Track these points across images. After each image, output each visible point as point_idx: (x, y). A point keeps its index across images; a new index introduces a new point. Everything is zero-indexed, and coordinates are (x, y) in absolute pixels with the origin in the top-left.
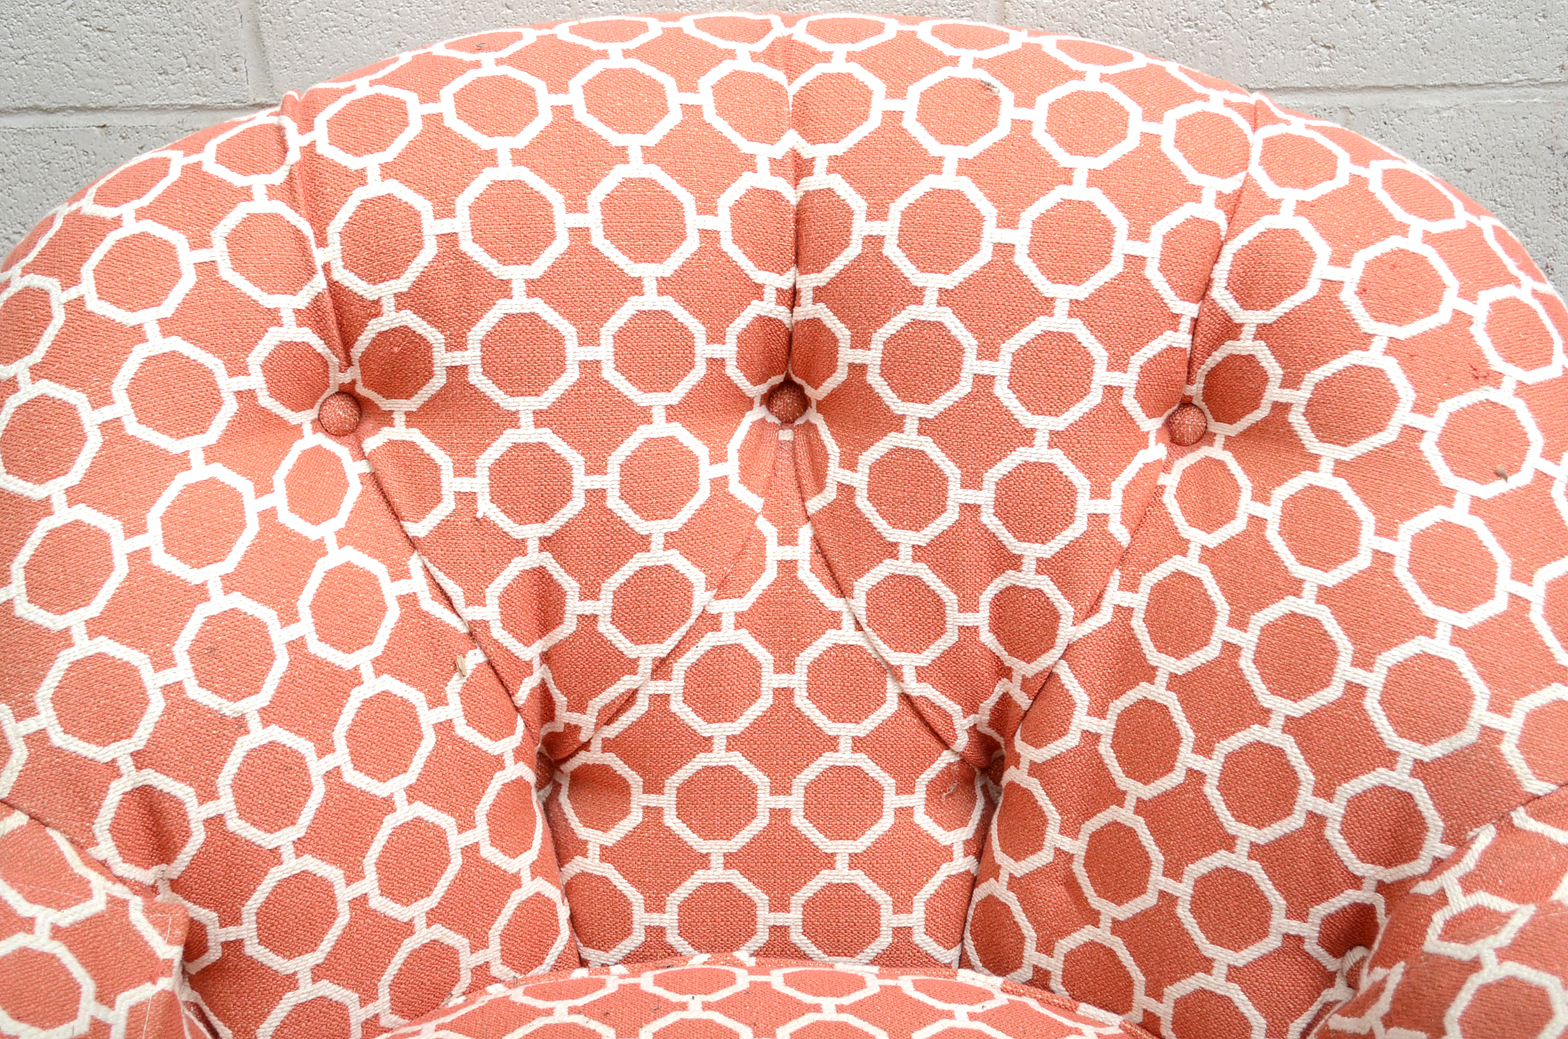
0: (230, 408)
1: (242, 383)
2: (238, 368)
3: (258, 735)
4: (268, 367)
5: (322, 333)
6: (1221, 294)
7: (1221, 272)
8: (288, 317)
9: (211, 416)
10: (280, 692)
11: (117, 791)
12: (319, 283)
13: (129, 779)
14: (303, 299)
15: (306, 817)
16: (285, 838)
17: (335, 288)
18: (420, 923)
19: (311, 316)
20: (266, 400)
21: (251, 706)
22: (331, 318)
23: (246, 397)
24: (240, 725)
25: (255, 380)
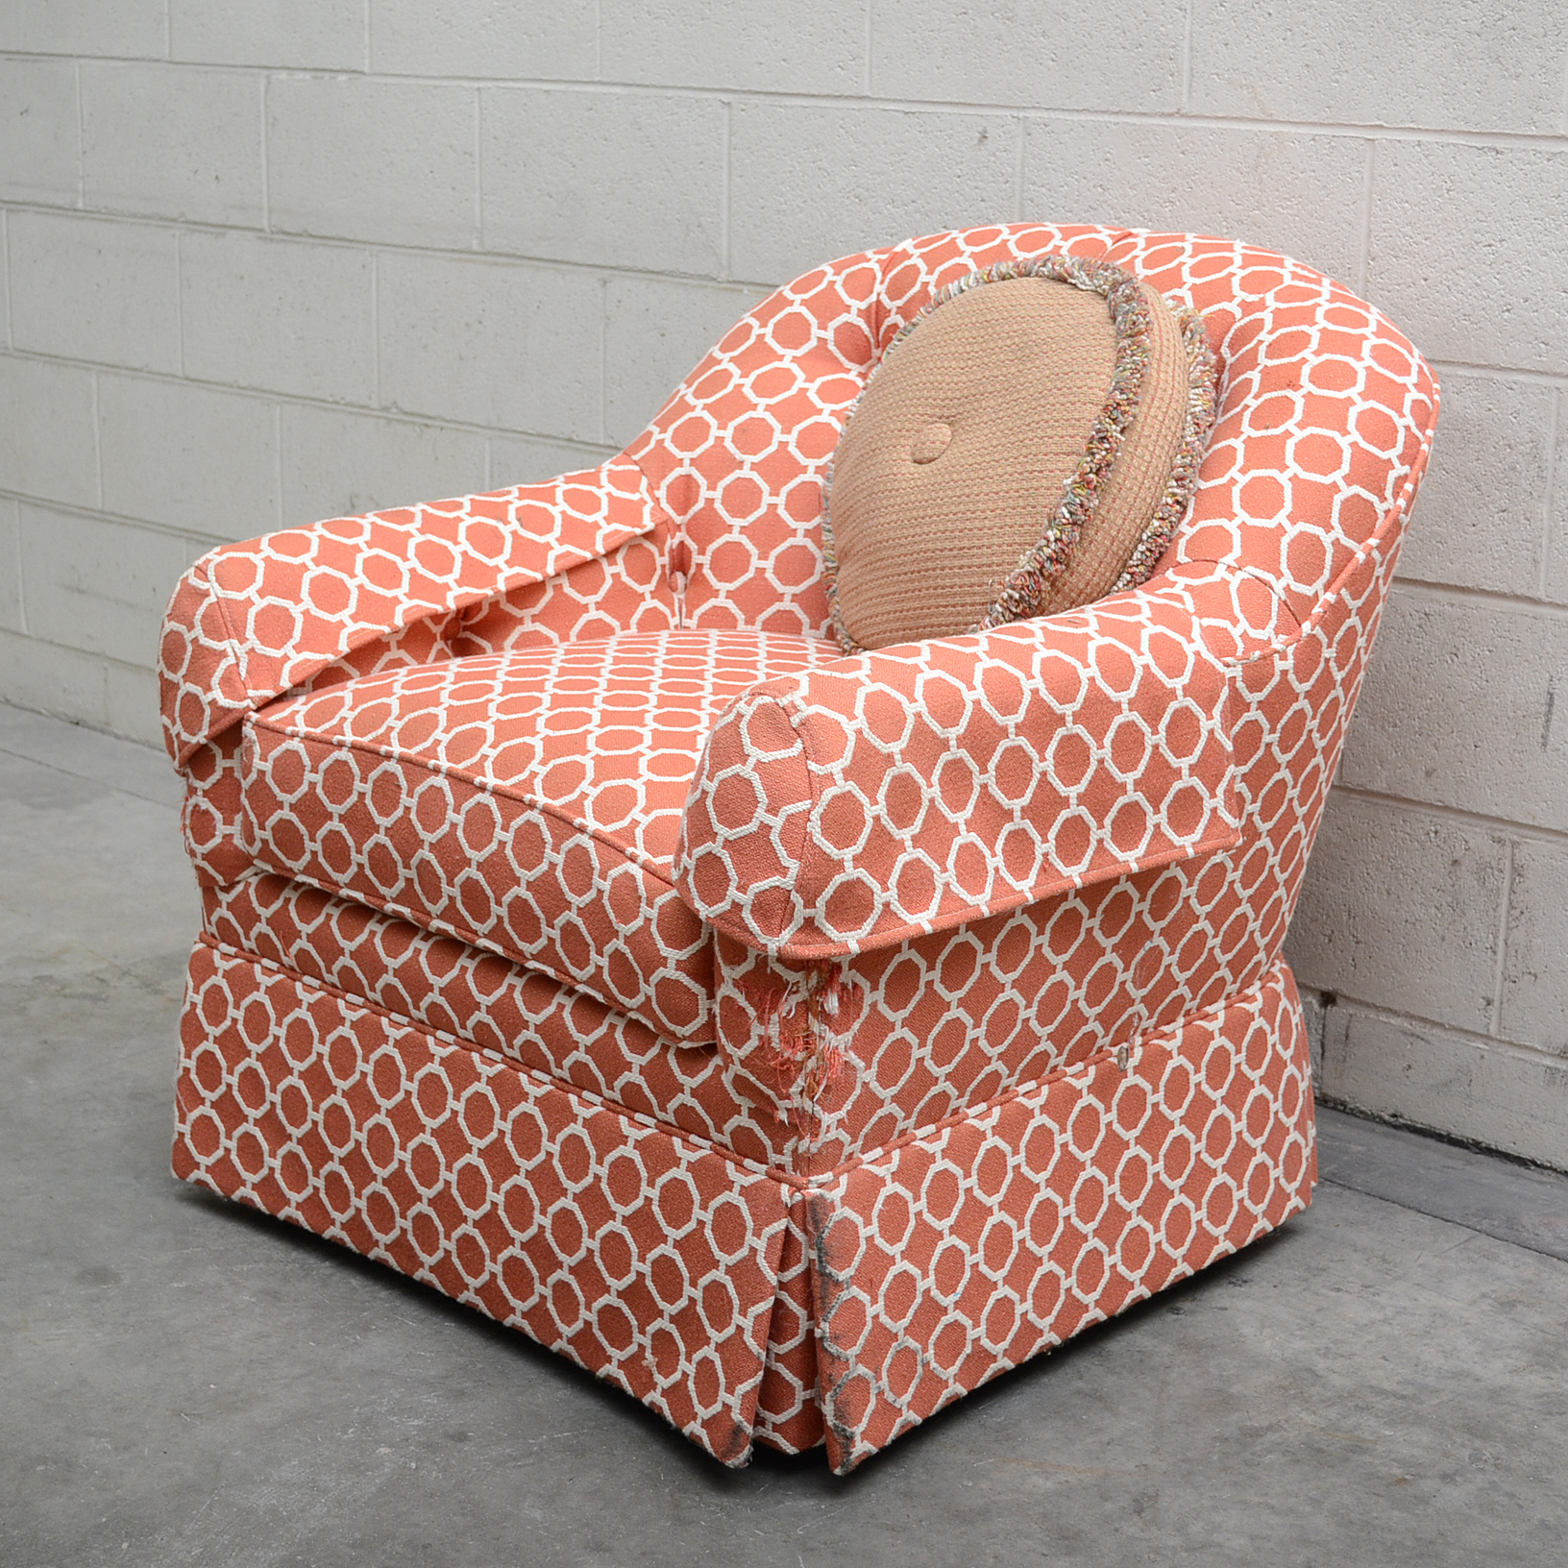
0: (813, 343)
1: (822, 334)
2: (823, 327)
3: (745, 472)
4: (837, 330)
5: (868, 323)
6: (1225, 350)
7: (1226, 342)
8: (854, 311)
9: (802, 344)
10: (765, 460)
11: (678, 472)
12: (873, 298)
13: (686, 469)
14: (863, 305)
15: (751, 518)
16: (738, 523)
17: (879, 302)
18: (788, 598)
19: (865, 314)
20: (831, 347)
21: (749, 459)
22: (873, 316)
23: (822, 341)
24: (740, 465)
25: (829, 335)
